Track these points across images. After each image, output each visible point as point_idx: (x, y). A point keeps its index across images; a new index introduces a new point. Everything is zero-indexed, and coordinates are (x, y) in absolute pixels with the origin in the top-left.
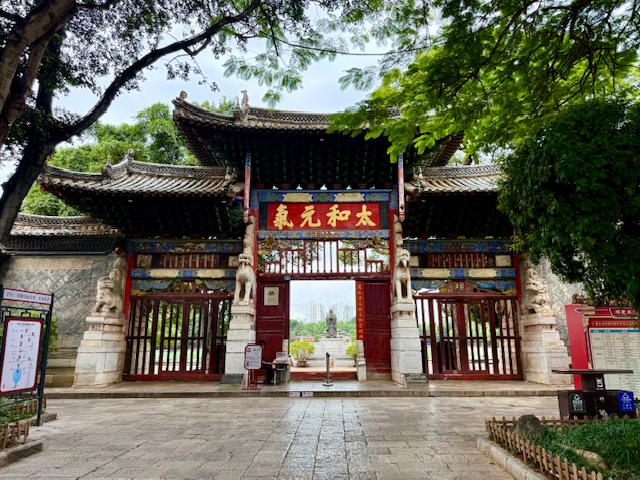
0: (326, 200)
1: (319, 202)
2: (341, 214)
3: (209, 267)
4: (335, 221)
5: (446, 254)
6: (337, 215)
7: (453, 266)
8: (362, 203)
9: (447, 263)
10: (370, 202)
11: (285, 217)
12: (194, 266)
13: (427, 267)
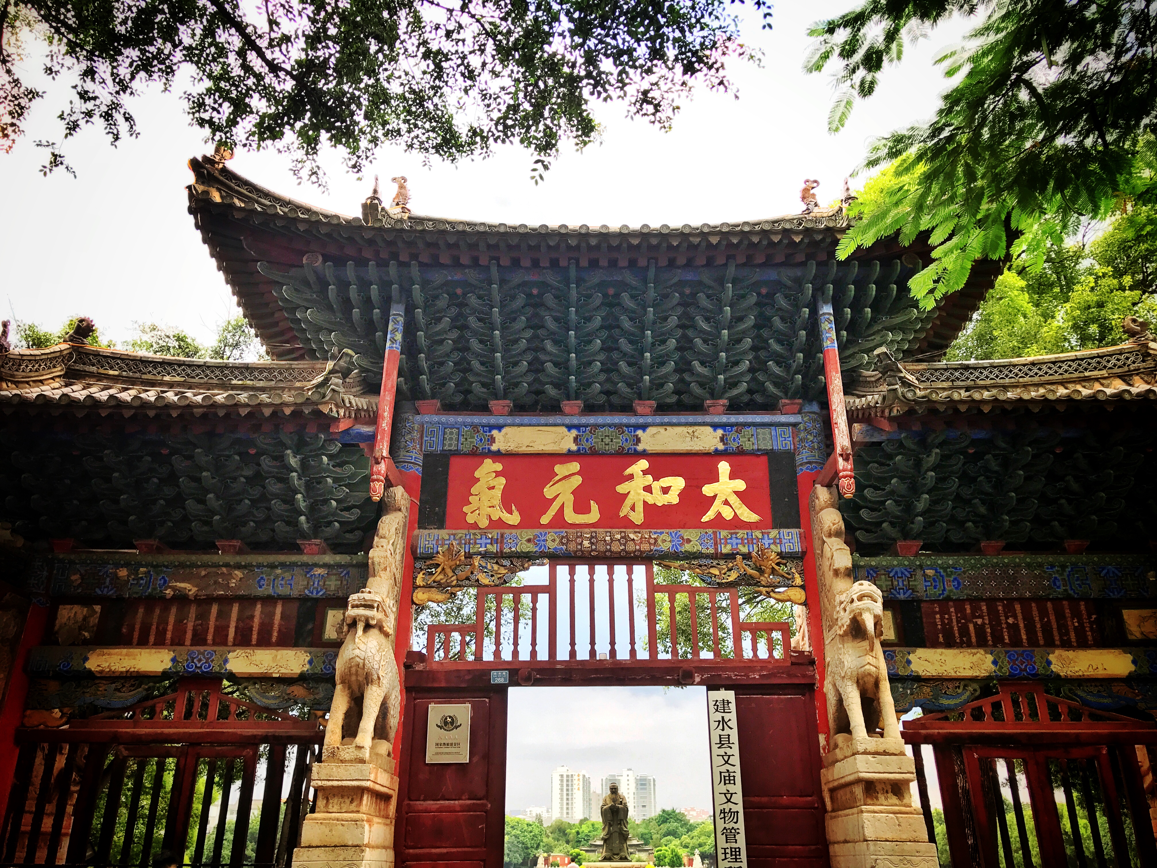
0: (613, 447)
1: (594, 453)
2: (656, 486)
3: (264, 642)
4: (640, 508)
5: (975, 601)
6: (648, 489)
7: (998, 640)
8: (719, 455)
9: (980, 630)
10: (741, 452)
11: (498, 493)
12: (221, 639)
13: (922, 644)
